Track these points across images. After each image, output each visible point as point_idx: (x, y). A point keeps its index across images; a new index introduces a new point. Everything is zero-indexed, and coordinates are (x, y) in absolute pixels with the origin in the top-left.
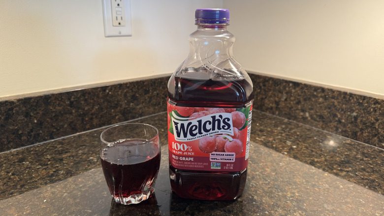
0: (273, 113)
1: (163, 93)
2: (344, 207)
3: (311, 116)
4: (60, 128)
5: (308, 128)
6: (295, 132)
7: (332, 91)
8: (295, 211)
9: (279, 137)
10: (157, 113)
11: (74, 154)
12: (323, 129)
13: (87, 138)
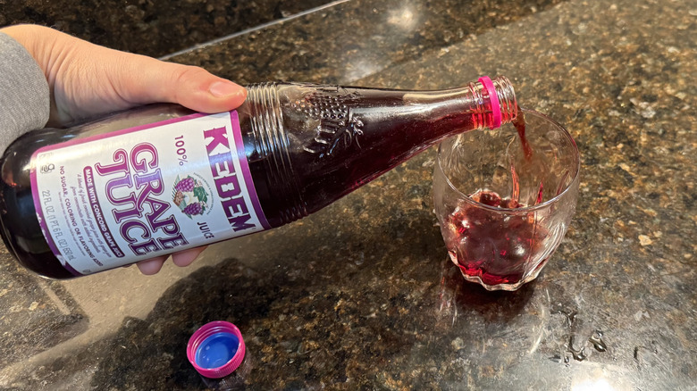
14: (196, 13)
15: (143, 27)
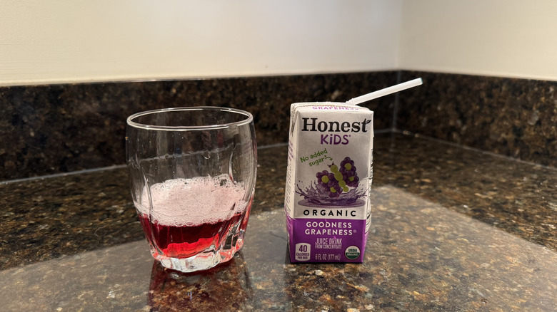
0: (509, 154)
4: (80, 153)
9: (530, 194)
10: (270, 144)
11: (87, 198)
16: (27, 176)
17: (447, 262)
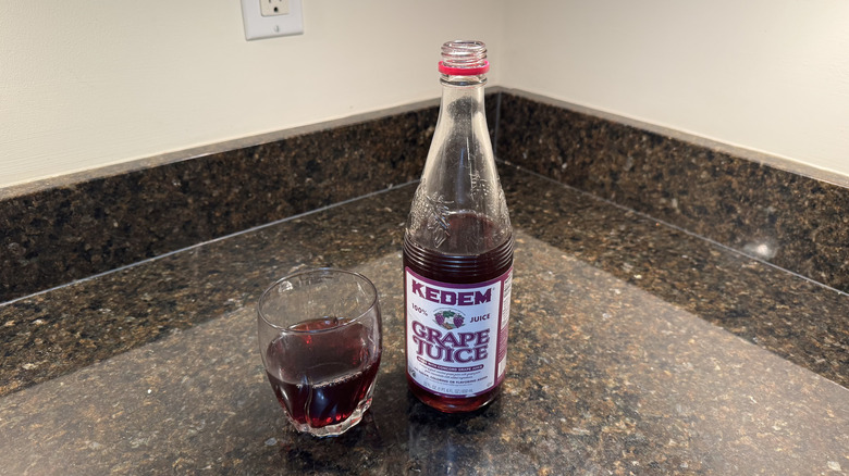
0: (606, 196)
1: (372, 153)
2: (715, 410)
3: (682, 207)
4: (166, 235)
5: (674, 232)
6: (645, 243)
7: (729, 158)
8: (618, 418)
9: (610, 253)
10: (362, 194)
11: (196, 291)
12: (705, 236)
13: (221, 255)
14: (75, 251)
15: (24, 263)
16: (114, 267)
17: (527, 335)
